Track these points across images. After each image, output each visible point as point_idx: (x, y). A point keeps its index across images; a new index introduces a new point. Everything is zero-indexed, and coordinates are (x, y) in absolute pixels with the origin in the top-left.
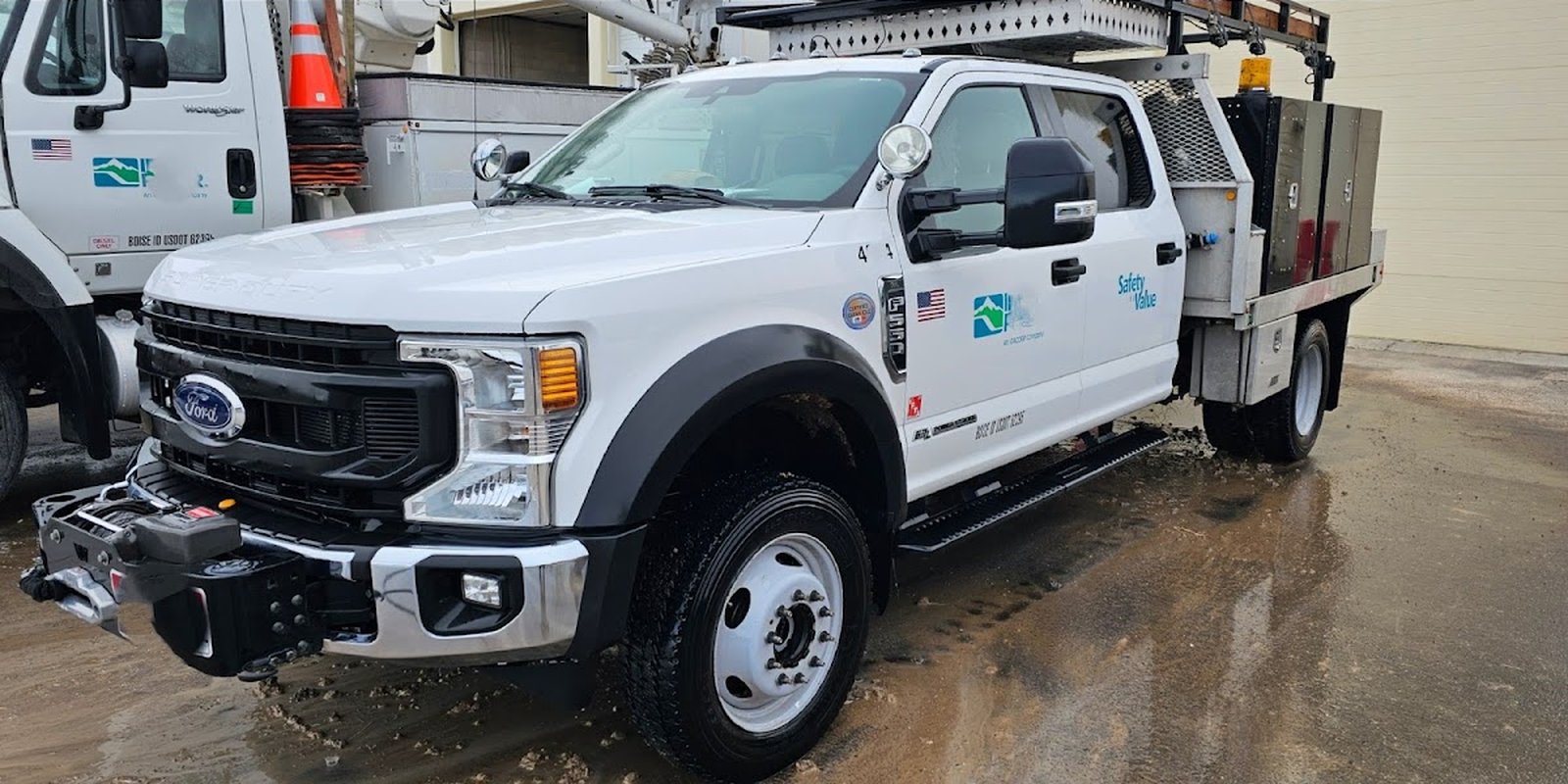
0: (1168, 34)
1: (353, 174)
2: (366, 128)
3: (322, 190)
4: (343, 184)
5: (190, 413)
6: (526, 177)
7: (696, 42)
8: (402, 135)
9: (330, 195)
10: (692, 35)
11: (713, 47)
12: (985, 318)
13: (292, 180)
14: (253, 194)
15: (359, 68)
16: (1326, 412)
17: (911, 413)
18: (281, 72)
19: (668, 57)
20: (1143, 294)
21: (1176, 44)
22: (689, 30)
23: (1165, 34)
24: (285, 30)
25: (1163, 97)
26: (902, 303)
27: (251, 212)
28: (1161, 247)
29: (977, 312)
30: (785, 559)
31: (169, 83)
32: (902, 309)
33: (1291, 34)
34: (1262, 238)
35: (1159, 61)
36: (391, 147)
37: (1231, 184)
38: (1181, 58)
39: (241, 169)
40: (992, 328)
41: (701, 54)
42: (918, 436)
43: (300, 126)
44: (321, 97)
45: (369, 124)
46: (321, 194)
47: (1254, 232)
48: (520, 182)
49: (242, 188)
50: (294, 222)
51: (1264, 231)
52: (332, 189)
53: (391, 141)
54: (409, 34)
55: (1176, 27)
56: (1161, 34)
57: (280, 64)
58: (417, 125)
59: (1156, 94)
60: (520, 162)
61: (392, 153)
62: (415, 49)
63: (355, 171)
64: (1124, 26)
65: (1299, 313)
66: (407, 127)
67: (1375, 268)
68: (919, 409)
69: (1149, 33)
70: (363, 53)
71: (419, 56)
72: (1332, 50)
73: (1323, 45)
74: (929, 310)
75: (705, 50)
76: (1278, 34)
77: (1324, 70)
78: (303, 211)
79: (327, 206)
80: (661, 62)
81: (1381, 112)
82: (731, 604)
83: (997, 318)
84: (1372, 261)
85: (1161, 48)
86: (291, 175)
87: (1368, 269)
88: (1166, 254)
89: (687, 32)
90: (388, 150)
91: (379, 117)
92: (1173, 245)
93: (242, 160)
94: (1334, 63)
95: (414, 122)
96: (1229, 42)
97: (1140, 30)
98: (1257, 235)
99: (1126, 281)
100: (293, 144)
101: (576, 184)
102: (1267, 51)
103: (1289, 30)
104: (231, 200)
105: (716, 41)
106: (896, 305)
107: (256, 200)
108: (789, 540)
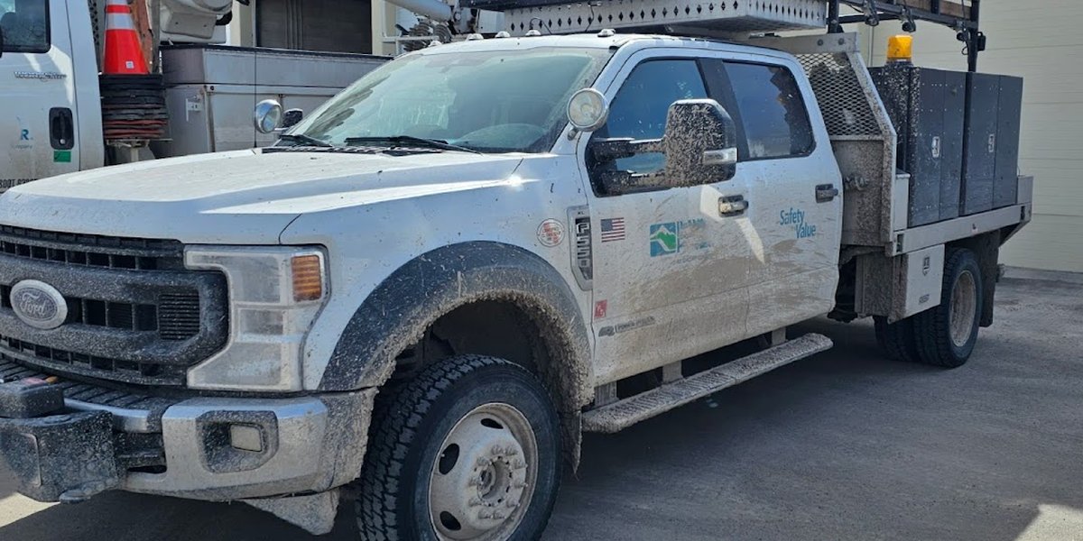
0: (827, 16)
1: (156, 129)
2: (169, 90)
3: (130, 143)
4: (147, 138)
5: (24, 310)
6: (299, 129)
7: (458, 17)
8: (199, 96)
9: (137, 147)
10: (454, 11)
11: (473, 21)
12: (661, 242)
13: (104, 135)
14: (72, 145)
15: (163, 37)
16: (981, 328)
17: (598, 314)
18: (97, 44)
19: (431, 30)
20: (804, 225)
21: (834, 24)
22: (452, 7)
23: (824, 16)
24: (100, 8)
25: (825, 67)
26: (588, 228)
27: (69, 161)
28: (820, 188)
29: (653, 236)
30: (488, 423)
31: (3, 54)
32: (588, 232)
33: (942, 14)
34: (907, 182)
35: (821, 38)
36: (189, 106)
37: (879, 138)
38: (839, 36)
39: (61, 124)
40: (667, 249)
41: (462, 26)
42: (602, 333)
43: (113, 88)
44: (130, 65)
45: (171, 87)
46: (129, 146)
47: (899, 176)
48: (293, 134)
49: (62, 141)
50: (105, 165)
51: (909, 175)
52: (138, 142)
53: (189, 101)
54: (210, 8)
55: (833, 10)
56: (821, 16)
57: (96, 37)
58: (212, 88)
59: (820, 65)
60: (294, 118)
61: (190, 111)
62: (215, 22)
63: (157, 126)
64: (786, 10)
65: (948, 245)
66: (203, 89)
67: (1023, 208)
68: (605, 311)
69: (809, 16)
70: (170, 25)
71: (219, 27)
72: (983, 27)
73: (974, 23)
74: (609, 234)
75: (465, 23)
76: (930, 15)
77: (975, 43)
78: (112, 158)
79: (135, 153)
80: (425, 35)
81: (1022, 79)
82: (443, 455)
83: (670, 241)
84: (1019, 201)
85: (821, 28)
86: (104, 130)
87: (1016, 210)
88: (824, 193)
89: (450, 9)
90: (188, 109)
91: (180, 82)
92: (830, 186)
93: (62, 118)
94: (985, 38)
95: (209, 86)
96: (880, 22)
97: (801, 14)
98: (903, 178)
99: (787, 214)
100: (106, 104)
101: (337, 136)
102: (917, 28)
103: (942, 10)
104: (52, 150)
105: (475, 16)
106: (582, 230)
107: (74, 151)
108: (492, 408)
